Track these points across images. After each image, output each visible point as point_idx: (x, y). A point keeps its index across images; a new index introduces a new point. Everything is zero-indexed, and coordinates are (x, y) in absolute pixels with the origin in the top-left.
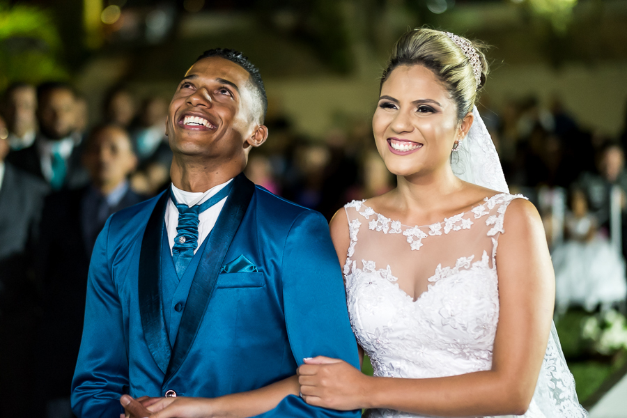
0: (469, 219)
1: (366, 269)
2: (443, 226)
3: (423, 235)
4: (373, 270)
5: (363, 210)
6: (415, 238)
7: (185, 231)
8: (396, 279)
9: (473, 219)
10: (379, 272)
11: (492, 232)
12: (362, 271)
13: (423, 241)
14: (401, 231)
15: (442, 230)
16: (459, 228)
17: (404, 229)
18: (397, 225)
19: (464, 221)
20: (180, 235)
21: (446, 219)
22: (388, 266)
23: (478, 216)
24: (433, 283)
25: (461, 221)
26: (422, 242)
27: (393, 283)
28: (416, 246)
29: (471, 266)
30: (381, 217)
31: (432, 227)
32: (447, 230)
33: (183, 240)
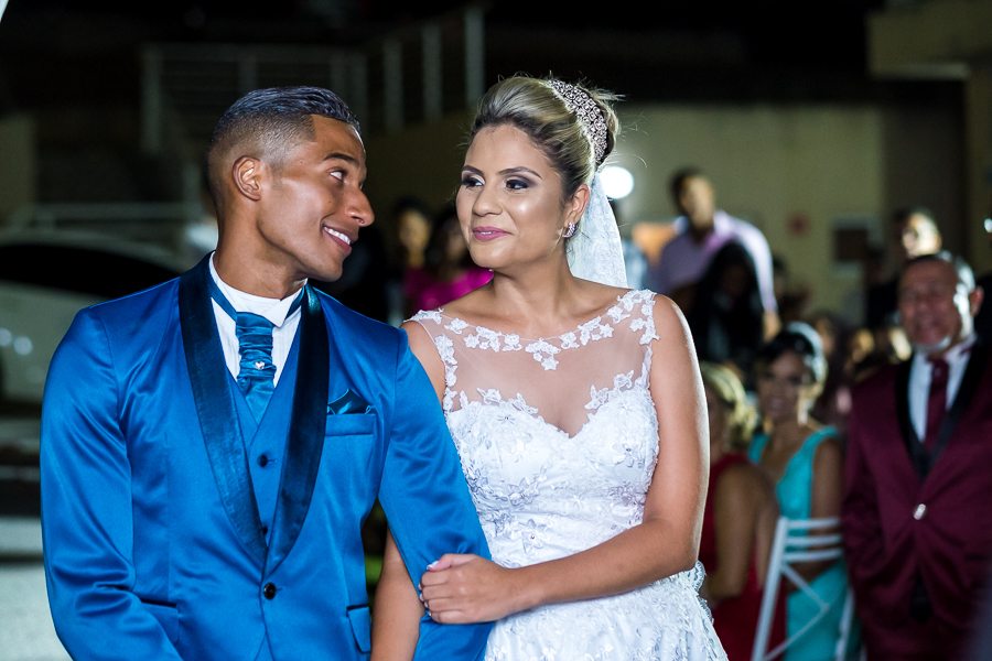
0: (608, 325)
1: (488, 401)
2: (578, 335)
3: (555, 349)
4: (500, 402)
6: (545, 355)
8: (536, 411)
9: (612, 324)
10: (509, 403)
11: (645, 339)
12: (483, 404)
13: (556, 357)
14: (520, 347)
15: (578, 341)
16: (598, 337)
17: (525, 344)
18: (512, 340)
19: (602, 327)
21: (579, 327)
22: (518, 394)
23: (617, 320)
24: (594, 411)
25: (599, 327)
26: (556, 359)
27: (535, 416)
28: (550, 365)
29: (633, 385)
30: (483, 330)
31: (564, 338)
32: (584, 341)
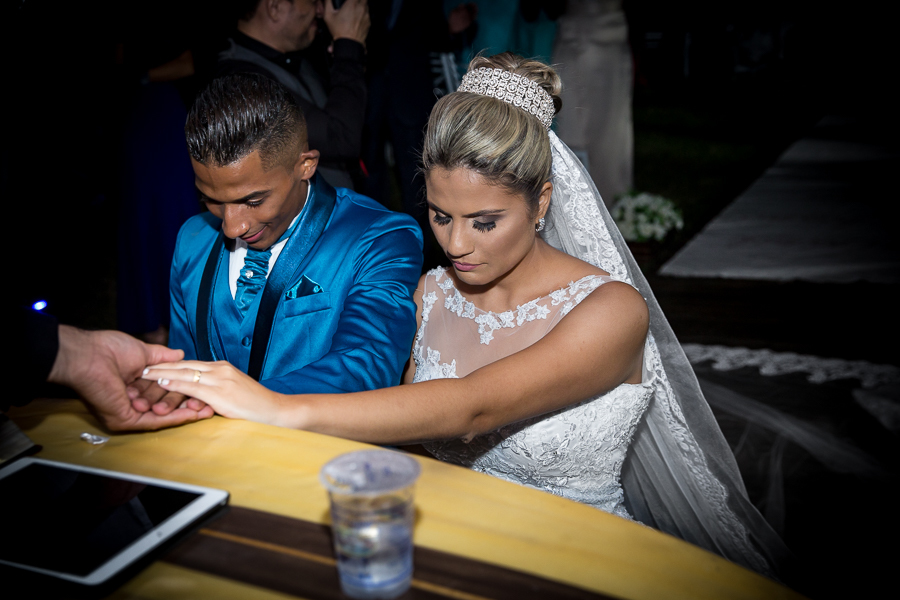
0: (545, 306)
1: (429, 361)
2: (516, 315)
3: (497, 325)
4: (437, 365)
5: (442, 281)
6: (487, 328)
7: (254, 265)
9: (550, 306)
10: (441, 367)
12: (426, 362)
13: (495, 333)
14: (473, 316)
15: (515, 321)
16: (532, 318)
17: (477, 314)
18: (472, 307)
19: (539, 308)
20: (247, 267)
21: (519, 307)
22: (453, 361)
23: (556, 302)
25: (536, 308)
26: (493, 335)
28: (487, 338)
30: (458, 293)
31: (502, 317)
32: (520, 322)
33: (250, 274)
